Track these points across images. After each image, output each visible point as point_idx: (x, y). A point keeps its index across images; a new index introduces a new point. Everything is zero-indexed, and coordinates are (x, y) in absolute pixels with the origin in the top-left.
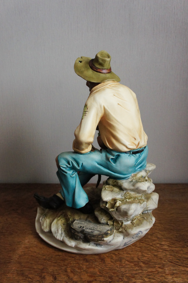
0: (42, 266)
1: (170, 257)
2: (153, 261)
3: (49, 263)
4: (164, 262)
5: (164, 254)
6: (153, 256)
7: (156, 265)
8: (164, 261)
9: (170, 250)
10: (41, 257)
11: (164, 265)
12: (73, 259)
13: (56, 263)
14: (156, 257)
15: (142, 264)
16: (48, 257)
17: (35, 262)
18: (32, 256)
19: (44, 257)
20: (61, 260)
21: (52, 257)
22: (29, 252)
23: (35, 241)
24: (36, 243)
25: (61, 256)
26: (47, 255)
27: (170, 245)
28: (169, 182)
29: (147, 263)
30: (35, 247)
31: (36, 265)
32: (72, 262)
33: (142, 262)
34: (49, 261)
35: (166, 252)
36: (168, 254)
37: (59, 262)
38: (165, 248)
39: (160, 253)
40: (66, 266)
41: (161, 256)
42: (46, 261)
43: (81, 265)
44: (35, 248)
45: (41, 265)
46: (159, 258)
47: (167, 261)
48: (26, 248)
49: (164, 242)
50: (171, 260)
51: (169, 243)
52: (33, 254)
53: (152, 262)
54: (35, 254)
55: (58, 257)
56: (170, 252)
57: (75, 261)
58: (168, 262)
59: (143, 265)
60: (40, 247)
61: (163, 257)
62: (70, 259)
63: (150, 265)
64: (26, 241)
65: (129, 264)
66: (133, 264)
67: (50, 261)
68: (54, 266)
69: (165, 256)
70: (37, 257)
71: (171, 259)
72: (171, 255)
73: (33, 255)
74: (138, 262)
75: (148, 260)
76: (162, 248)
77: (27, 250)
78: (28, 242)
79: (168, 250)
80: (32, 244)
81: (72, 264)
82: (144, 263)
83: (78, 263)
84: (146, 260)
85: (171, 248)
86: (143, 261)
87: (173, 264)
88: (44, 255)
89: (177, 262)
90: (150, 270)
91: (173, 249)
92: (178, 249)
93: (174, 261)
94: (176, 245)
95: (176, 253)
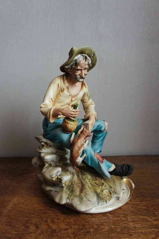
0: (27, 218)
1: (131, 209)
2: (118, 212)
4: (127, 213)
5: (127, 207)
7: (121, 215)
10: (27, 211)
11: (127, 215)
12: (53, 212)
13: (39, 215)
16: (32, 211)
17: (21, 215)
18: (19, 210)
19: (29, 211)
20: (43, 213)
21: (36, 211)
22: (17, 208)
23: (22, 199)
24: (22, 201)
25: (43, 210)
26: (31, 210)
29: (113, 214)
30: (21, 204)
31: (22, 218)
32: (52, 215)
33: (109, 213)
34: (33, 214)
35: (128, 205)
36: (130, 206)
37: (41, 215)
40: (47, 217)
41: (124, 208)
42: (30, 214)
43: (59, 217)
44: (22, 205)
45: (26, 217)
47: (129, 212)
48: (15, 204)
50: (132, 211)
52: (20, 209)
53: (117, 213)
54: (22, 209)
55: (41, 211)
56: (131, 205)
57: (55, 214)
58: (130, 213)
59: (110, 215)
60: (26, 204)
61: (126, 209)
62: (50, 213)
64: (15, 200)
66: (101, 215)
67: (34, 214)
68: (37, 218)
69: (127, 208)
70: (23, 212)
71: (132, 210)
72: (132, 207)
73: (20, 210)
77: (15, 206)
78: (17, 200)
79: (130, 203)
80: (20, 201)
81: (52, 216)
83: (56, 215)
85: (132, 202)
87: (133, 214)
88: (29, 210)
89: (137, 212)
90: (115, 219)
91: (134, 202)
92: (138, 202)
93: (135, 212)
94: (136, 200)
95: (137, 205)
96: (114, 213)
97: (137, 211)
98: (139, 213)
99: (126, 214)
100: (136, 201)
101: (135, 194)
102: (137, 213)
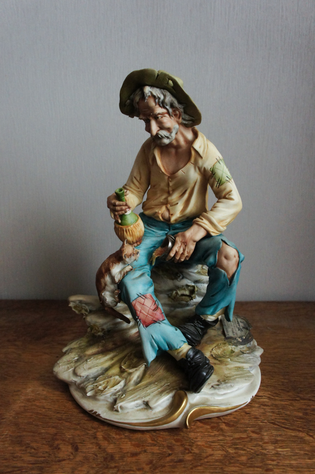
0: (54, 429)
1: (271, 416)
2: (243, 421)
3: (67, 424)
4: (261, 424)
5: (262, 411)
6: (243, 414)
7: (249, 428)
8: (261, 422)
9: (272, 405)
10: (54, 416)
11: (261, 428)
13: (78, 424)
14: (248, 415)
15: (223, 426)
16: (66, 414)
17: (43, 423)
18: (38, 413)
19: (59, 416)
20: (87, 420)
21: (72, 416)
22: (33, 407)
23: (43, 390)
24: (45, 393)
26: (63, 412)
27: (273, 397)
28: (272, 299)
29: (233, 425)
30: (43, 399)
31: (44, 428)
33: (225, 423)
34: (66, 422)
35: (265, 407)
36: (269, 410)
37: (84, 423)
38: (264, 402)
39: (254, 409)
40: (95, 429)
41: (257, 414)
42: (61, 422)
44: (44, 401)
45: (53, 427)
46: (253, 417)
47: (266, 421)
48: (28, 400)
49: (263, 393)
50: (273, 420)
51: (270, 393)
52: (40, 410)
53: (241, 424)
54: (44, 410)
56: (271, 407)
58: (269, 424)
59: (226, 428)
60: (52, 399)
61: (260, 416)
63: (238, 427)
64: (29, 390)
65: (201, 427)
66: (208, 427)
67: (68, 422)
68: (75, 429)
69: (263, 413)
70: (46, 416)
71: (273, 418)
72: (273, 412)
73: (40, 412)
74: (217, 423)
75: (235, 420)
76: (258, 401)
77: (30, 404)
78: (33, 391)
79: (269, 404)
80: (39, 394)
82: (227, 424)
84: (232, 421)
85: (273, 402)
86: (226, 421)
87: (275, 426)
88: (58, 413)
89: (283, 423)
90: (237, 435)
91: (277, 402)
92: (286, 403)
93: (279, 422)
94: (282, 397)
95: (283, 409)
96: (235, 424)
97: (283, 421)
98: (286, 425)
99: (259, 425)
100: (280, 398)
101: (279, 385)
102: (283, 426)
